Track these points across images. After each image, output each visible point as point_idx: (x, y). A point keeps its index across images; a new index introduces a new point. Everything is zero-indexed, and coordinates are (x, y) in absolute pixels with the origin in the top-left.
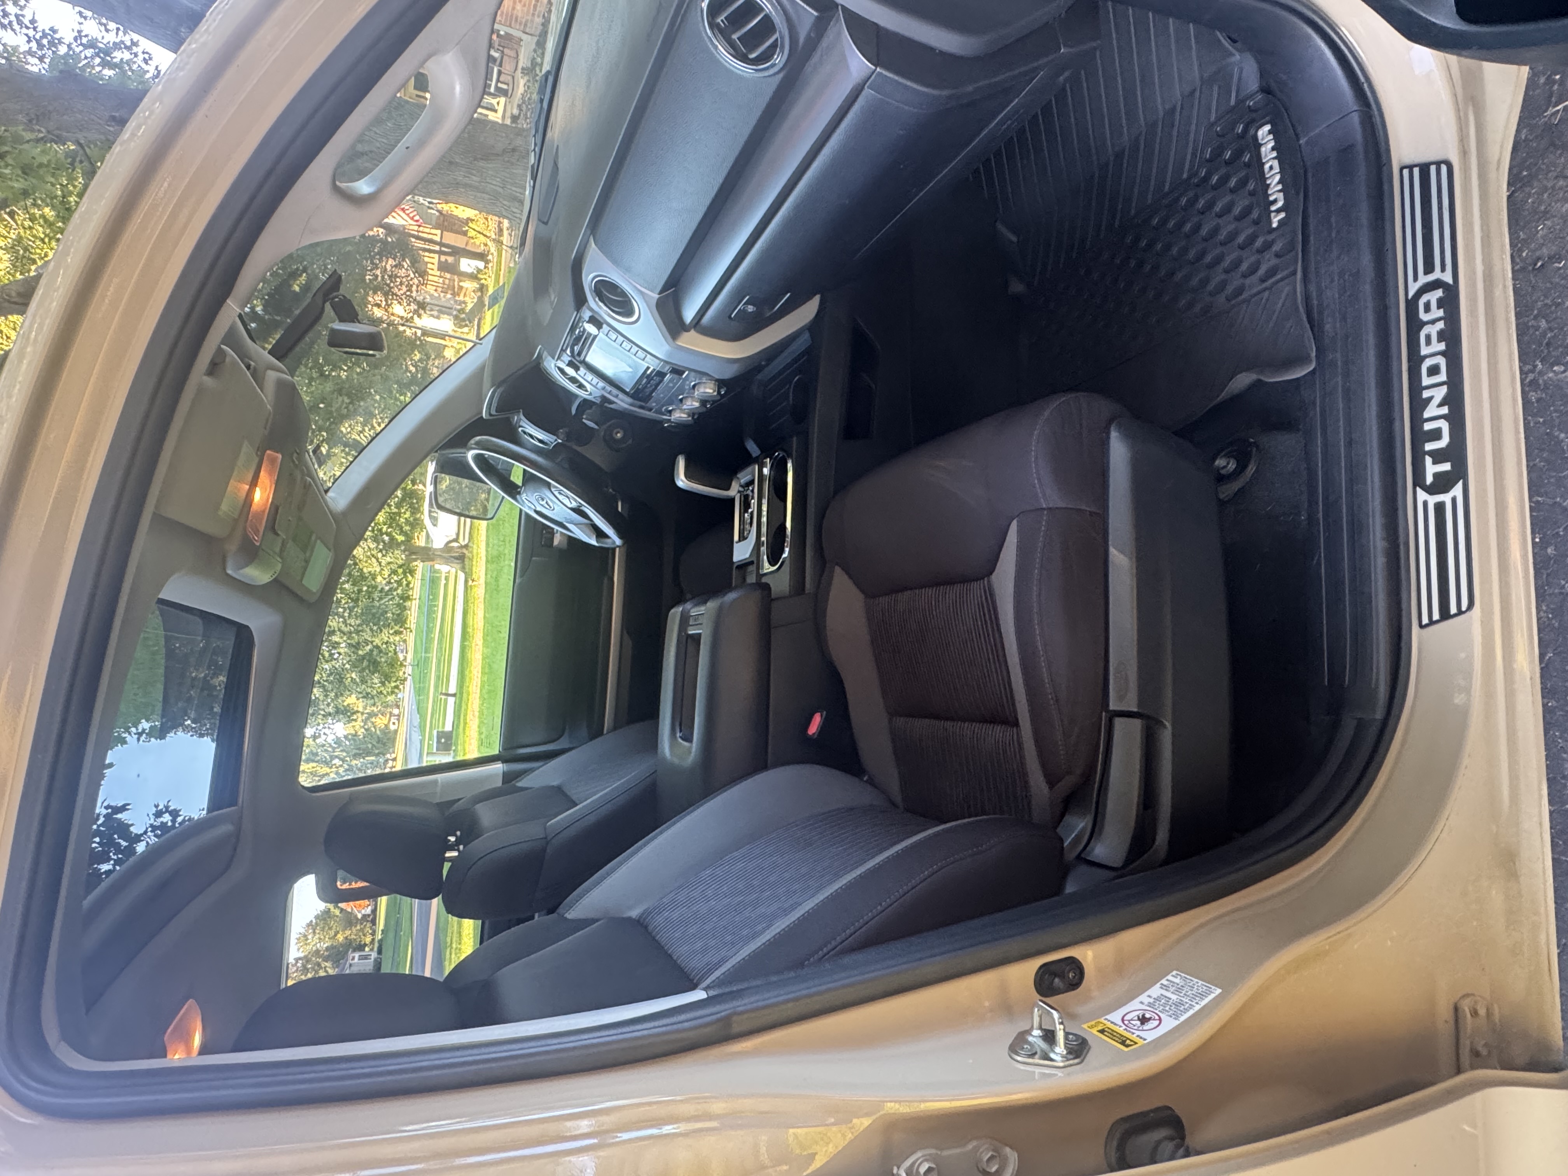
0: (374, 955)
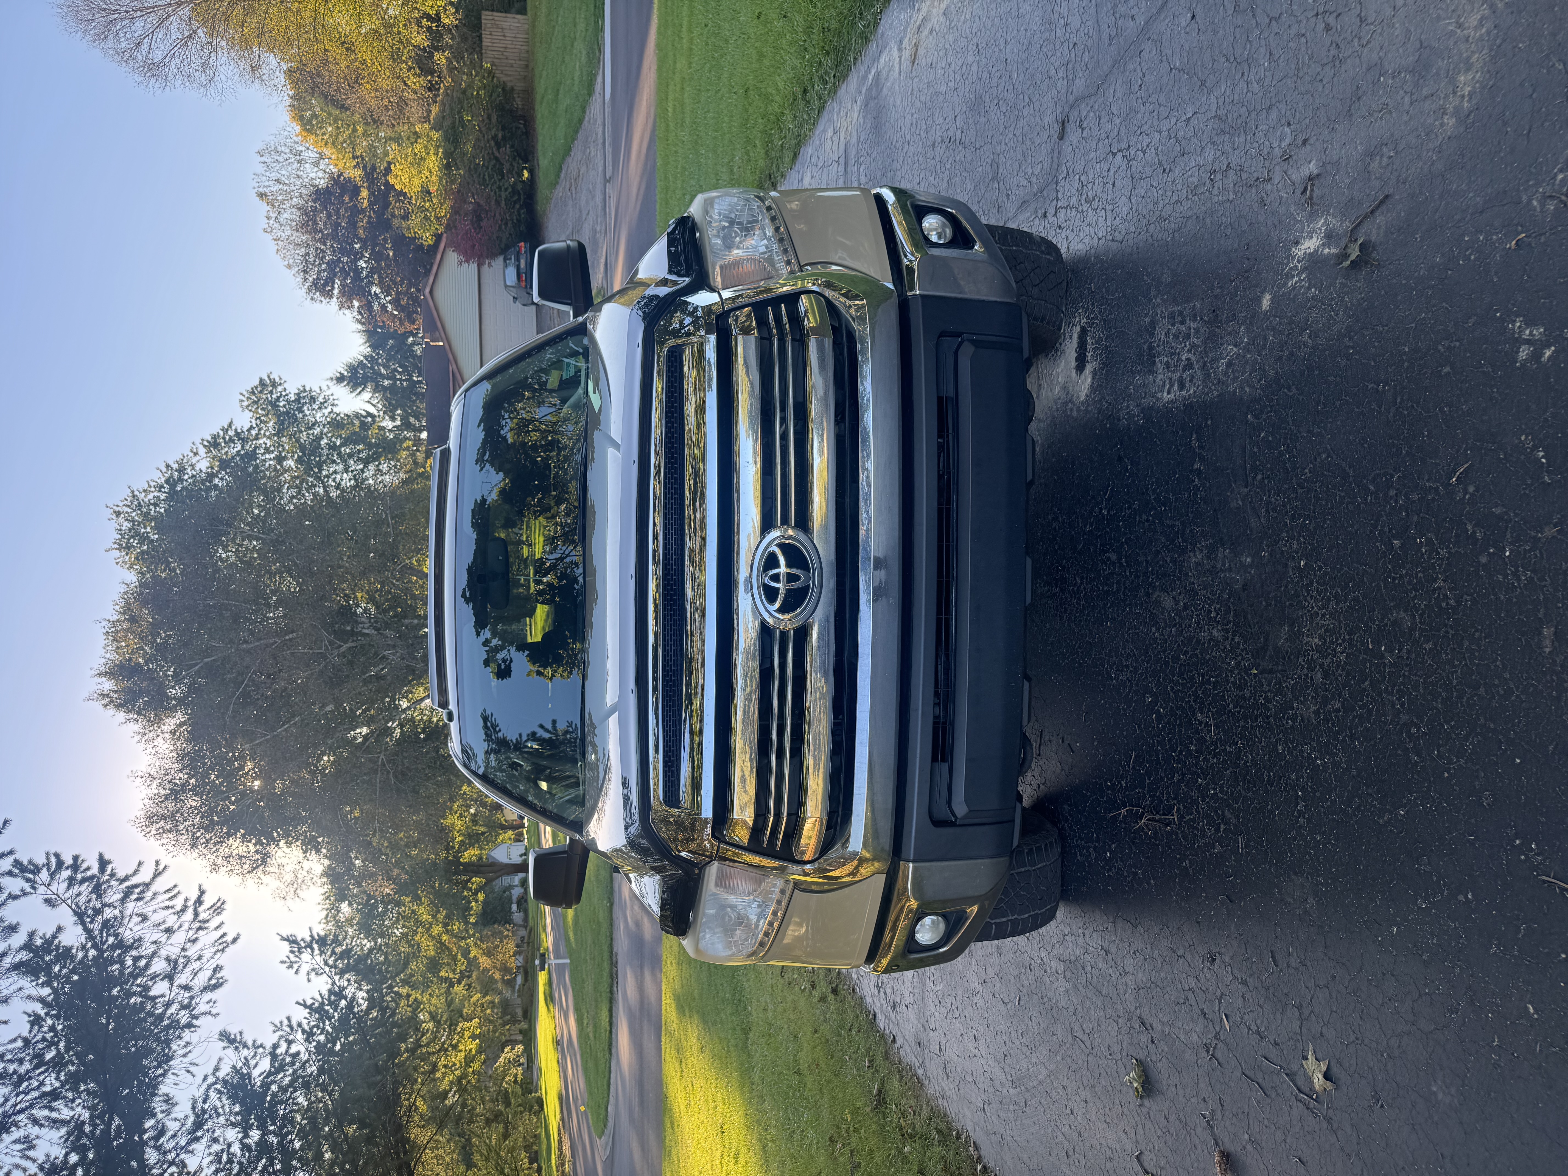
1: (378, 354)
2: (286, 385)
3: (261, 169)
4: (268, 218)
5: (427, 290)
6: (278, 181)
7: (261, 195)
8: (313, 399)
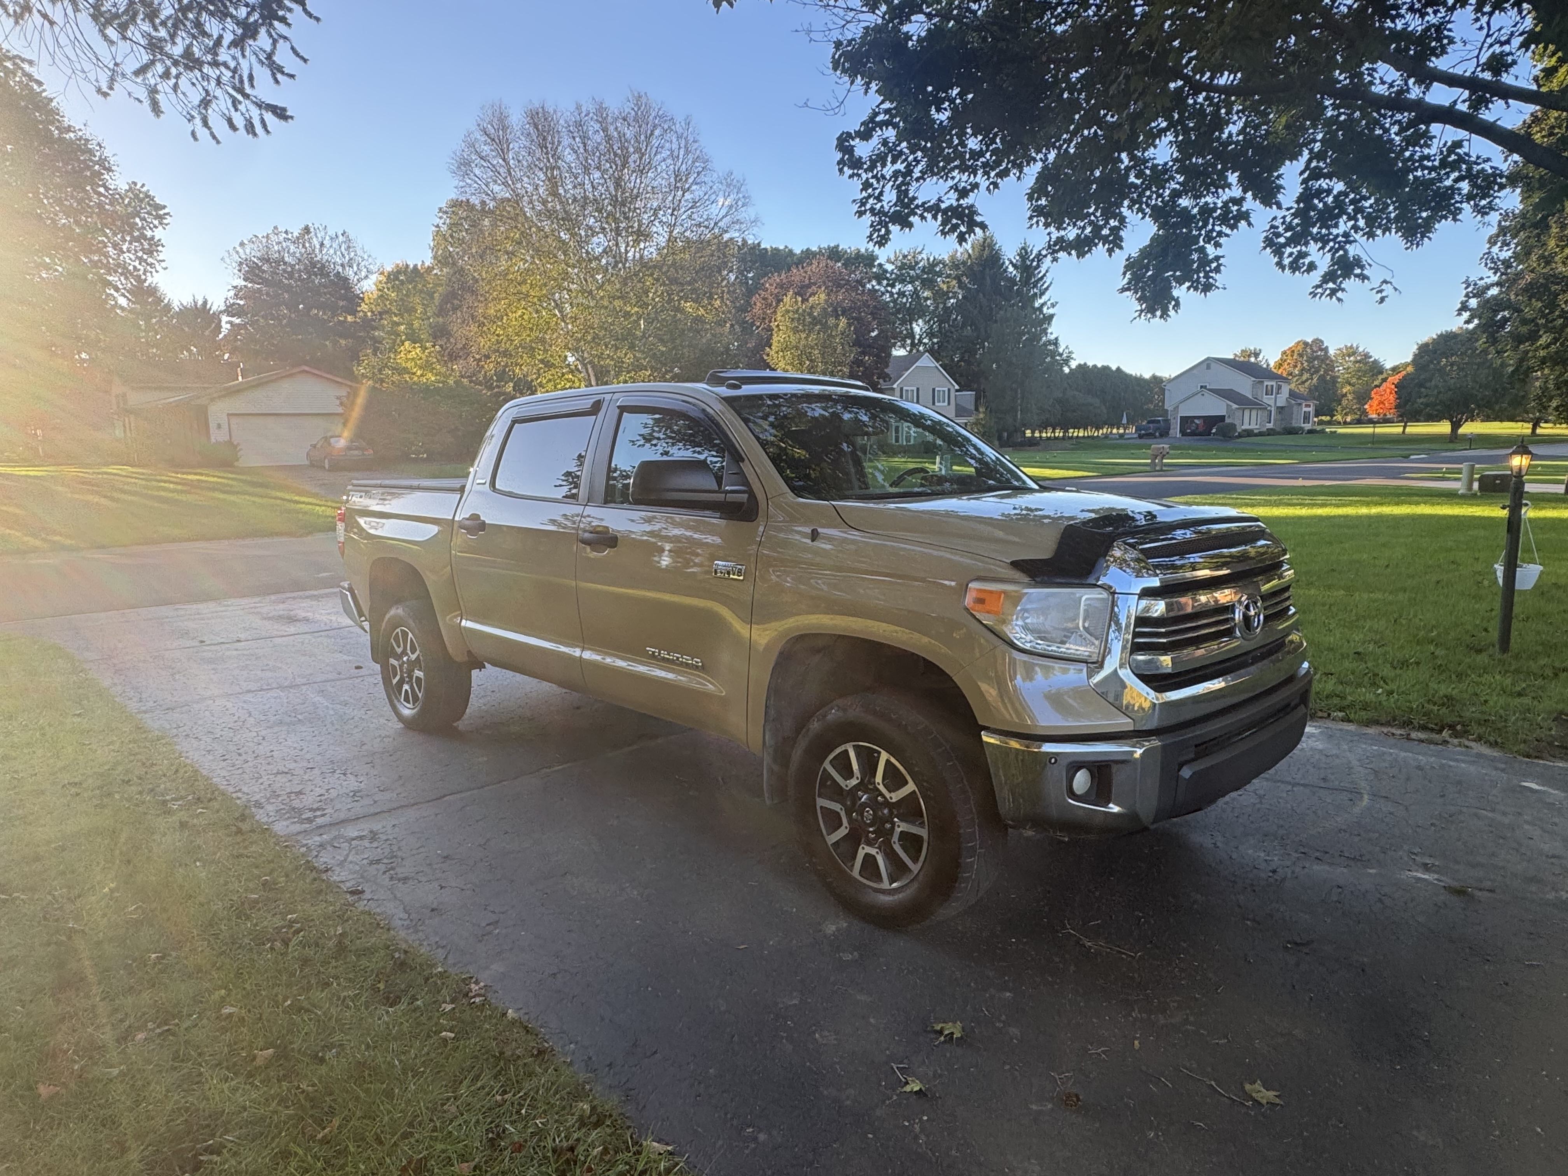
0: (1308, 426)
1: (173, 317)
2: (160, 228)
3: (331, 232)
4: (286, 232)
5: (307, 368)
6: (322, 245)
7: (307, 230)
8: (150, 253)
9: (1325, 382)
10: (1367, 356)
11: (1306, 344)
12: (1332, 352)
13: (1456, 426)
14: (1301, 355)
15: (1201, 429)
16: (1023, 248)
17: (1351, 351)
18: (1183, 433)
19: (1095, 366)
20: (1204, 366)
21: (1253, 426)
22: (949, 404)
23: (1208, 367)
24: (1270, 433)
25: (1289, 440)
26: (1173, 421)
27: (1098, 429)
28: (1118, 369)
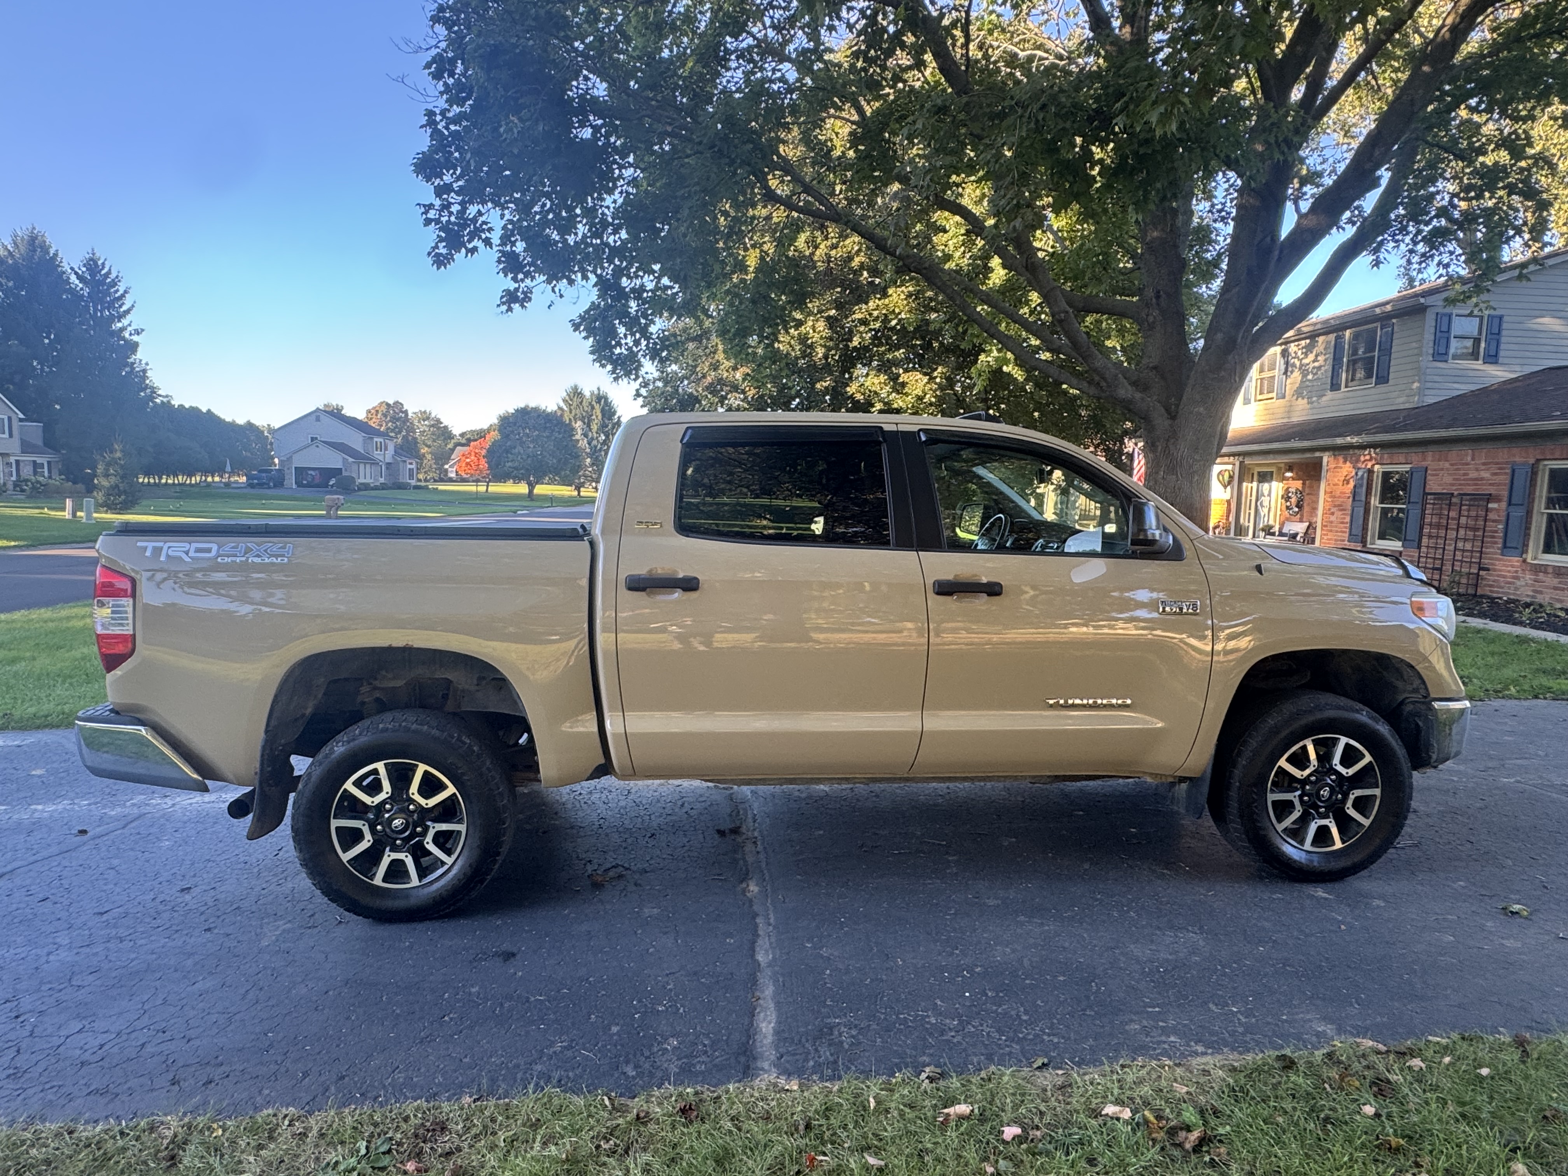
0: (413, 482)
9: (407, 440)
10: (439, 421)
11: (388, 405)
12: (410, 415)
13: (531, 486)
14: (385, 415)
15: (317, 481)
16: (91, 259)
17: (425, 416)
18: (299, 484)
19: (181, 406)
20: (314, 417)
21: (368, 480)
22: (11, 435)
23: (318, 419)
24: (383, 487)
25: (398, 494)
26: (286, 471)
27: (190, 475)
28: (209, 411)
